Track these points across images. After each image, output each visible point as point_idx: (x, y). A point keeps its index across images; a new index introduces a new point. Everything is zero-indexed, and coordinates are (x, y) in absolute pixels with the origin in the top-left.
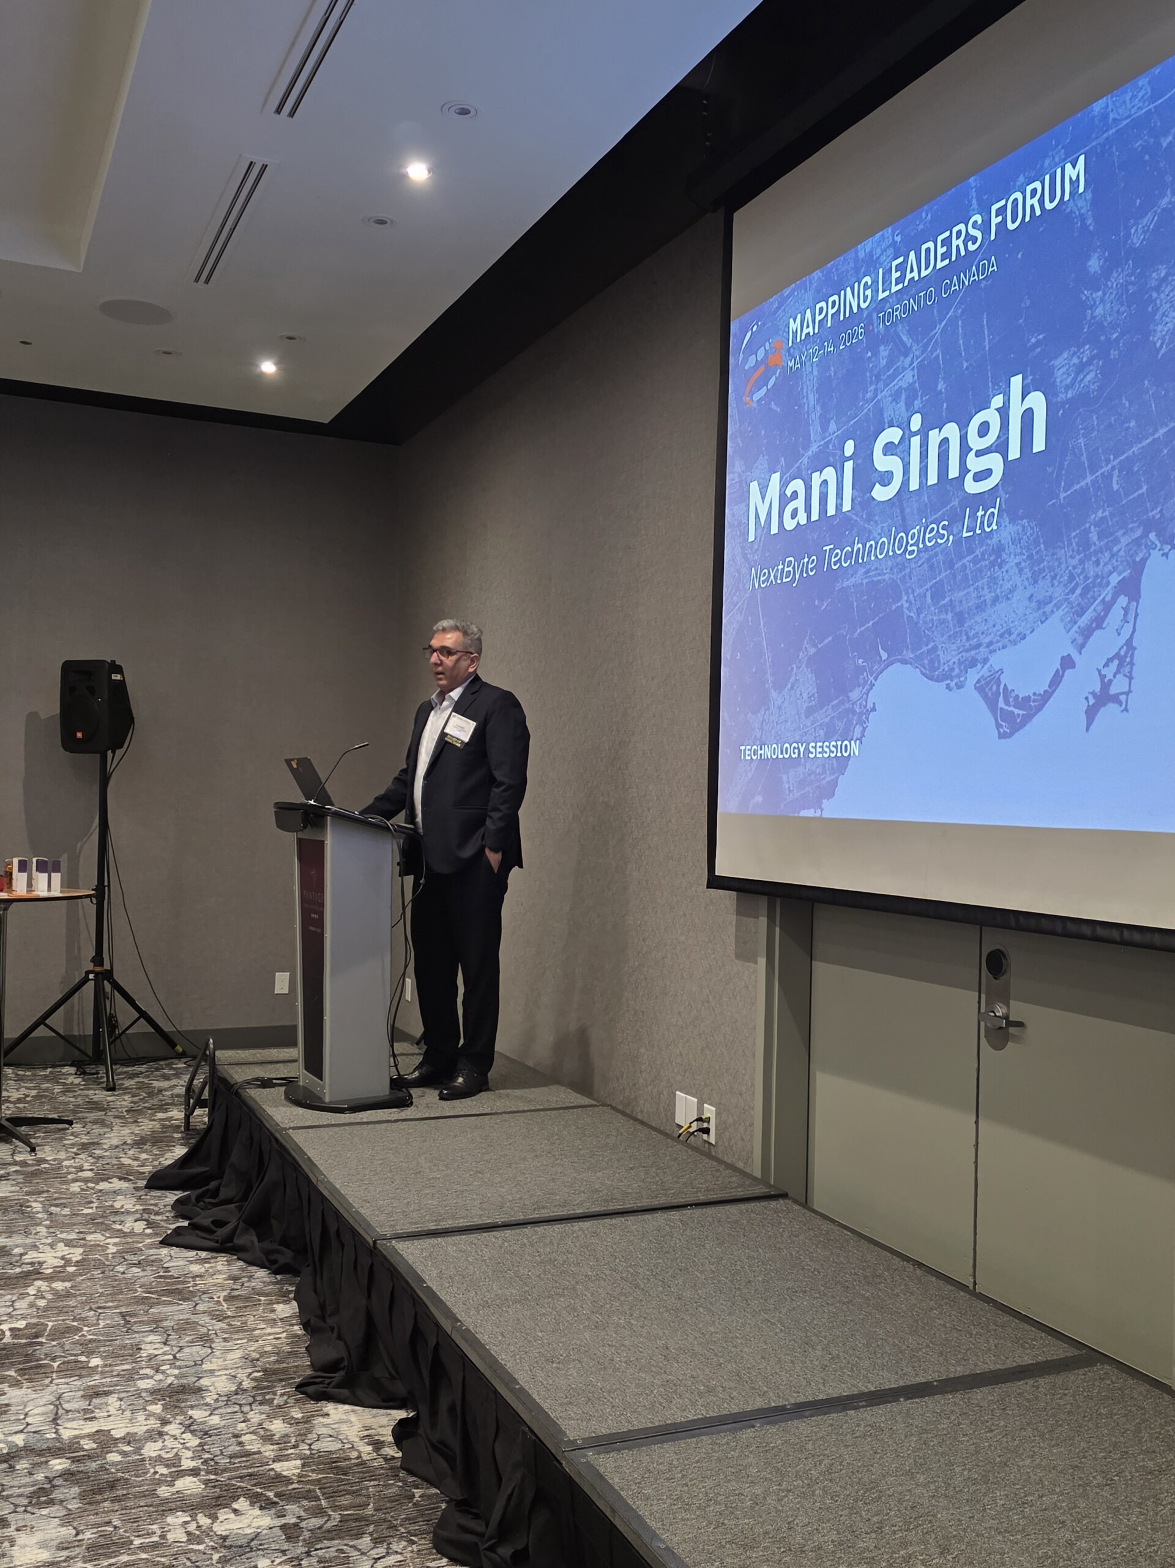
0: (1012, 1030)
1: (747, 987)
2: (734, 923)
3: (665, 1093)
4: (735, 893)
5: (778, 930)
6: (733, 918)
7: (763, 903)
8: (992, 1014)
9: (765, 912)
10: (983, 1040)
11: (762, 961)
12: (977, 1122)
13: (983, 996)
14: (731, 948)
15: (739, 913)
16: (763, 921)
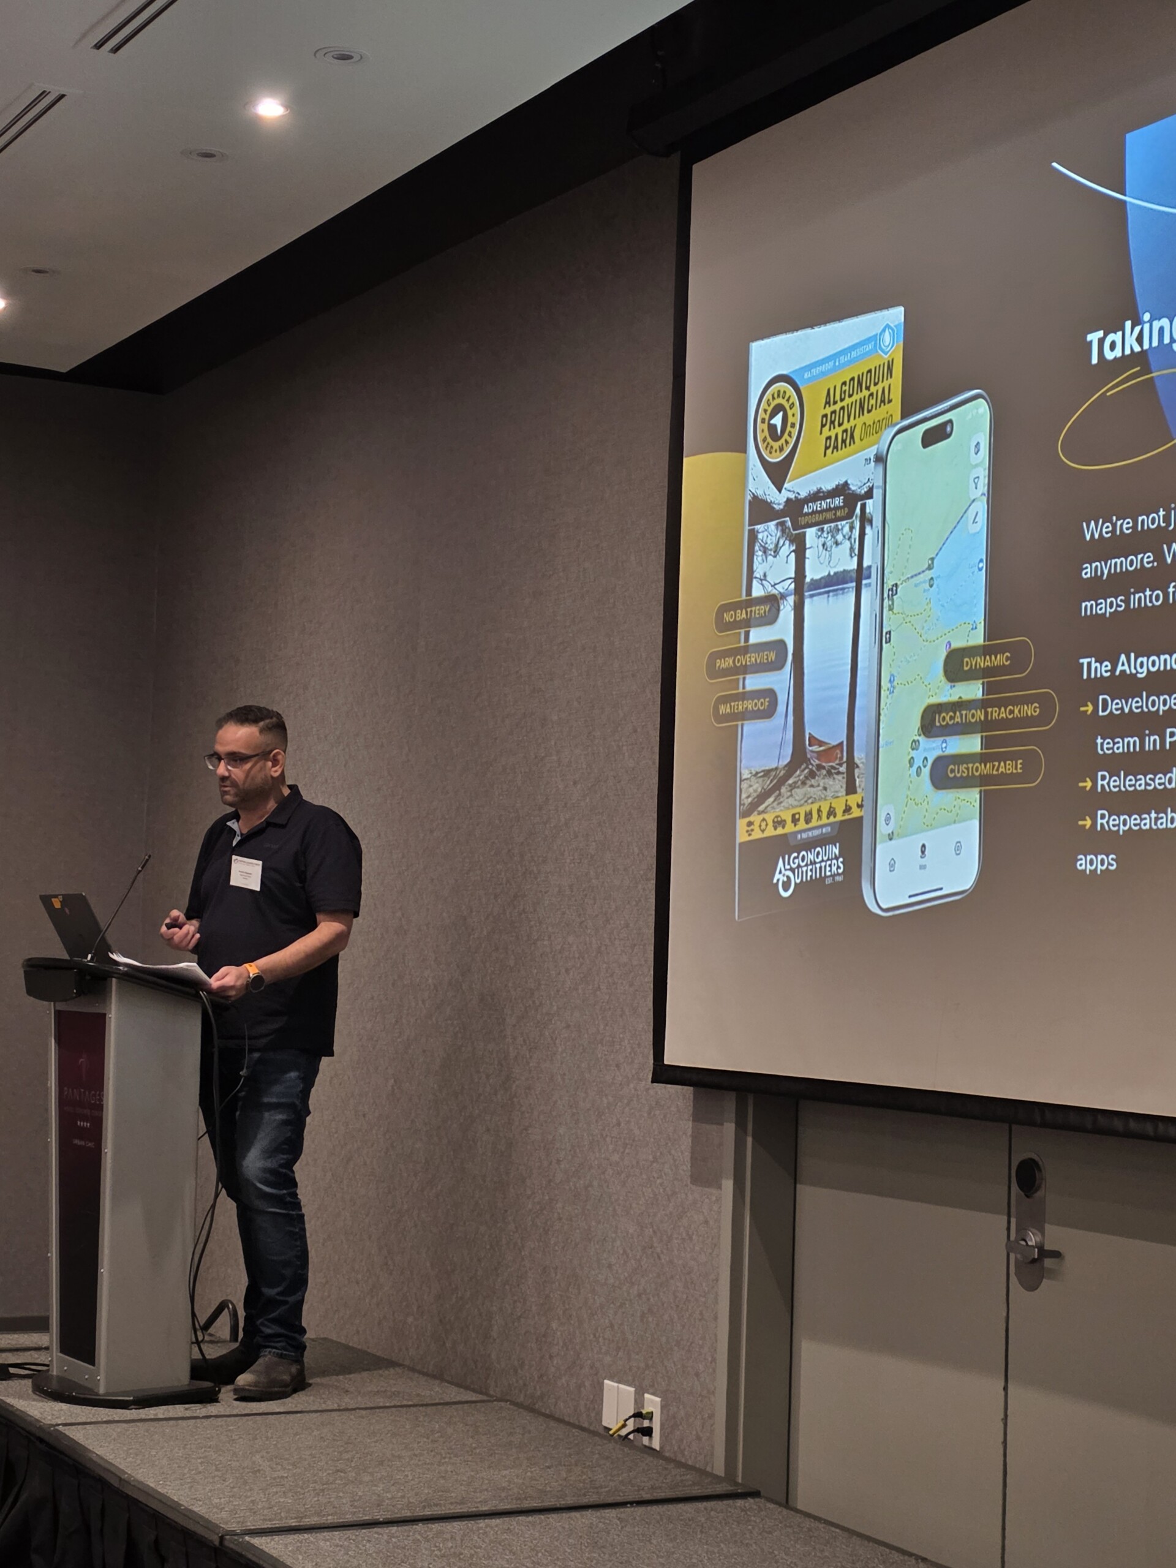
0: (1048, 1262)
1: (706, 1222)
2: (690, 1132)
3: (587, 1384)
4: (692, 1088)
5: (750, 1140)
6: (690, 1123)
7: (730, 1104)
8: (1023, 1243)
9: (733, 1115)
10: (1013, 1278)
11: (728, 1185)
12: (1005, 1389)
13: (1013, 1220)
14: (686, 1168)
15: (698, 1117)
16: (730, 1128)
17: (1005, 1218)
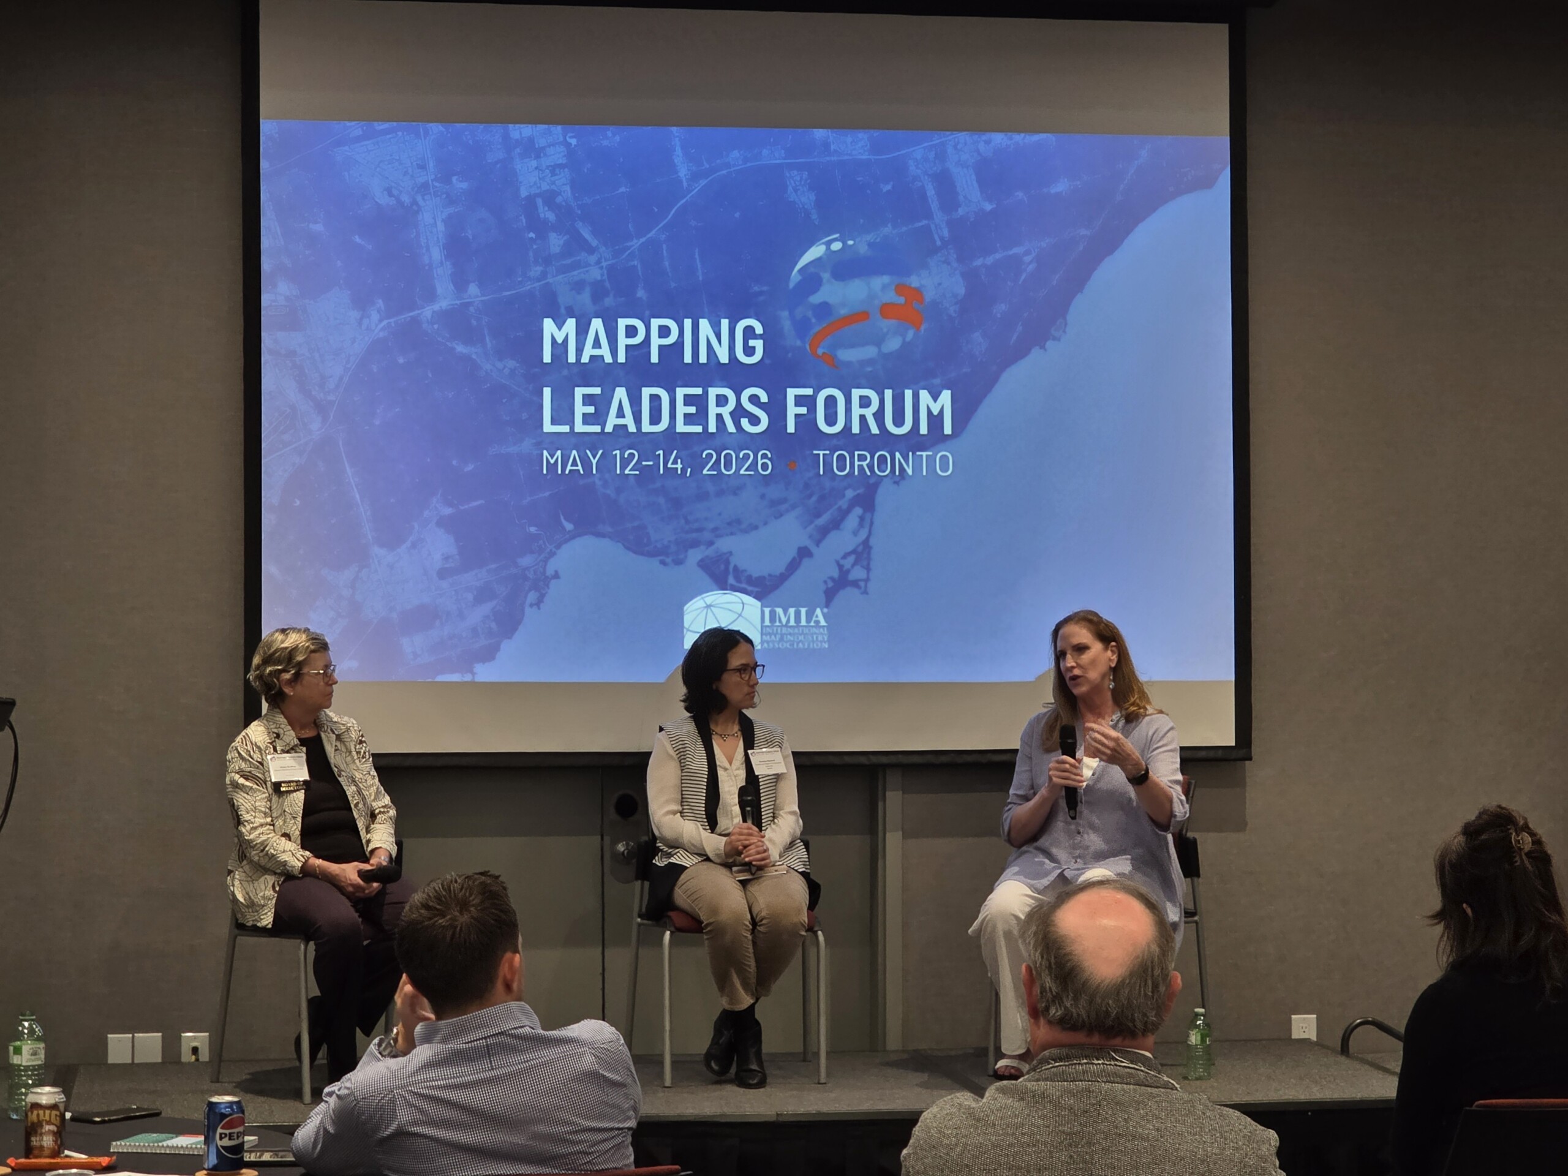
10: (609, 877)
12: (603, 954)
13: (606, 838)
17: (599, 837)
